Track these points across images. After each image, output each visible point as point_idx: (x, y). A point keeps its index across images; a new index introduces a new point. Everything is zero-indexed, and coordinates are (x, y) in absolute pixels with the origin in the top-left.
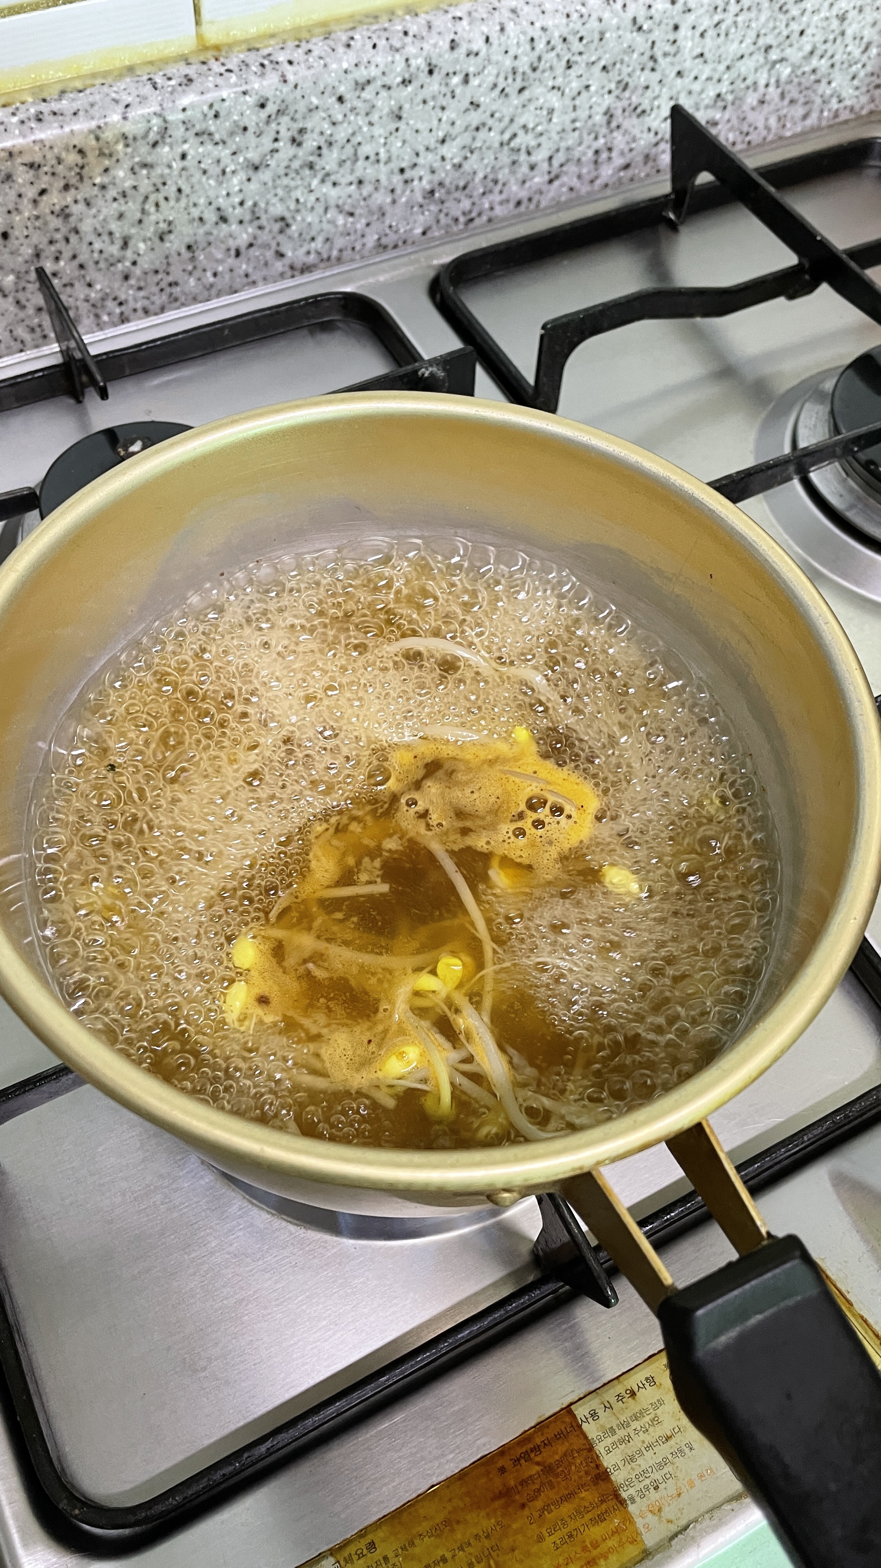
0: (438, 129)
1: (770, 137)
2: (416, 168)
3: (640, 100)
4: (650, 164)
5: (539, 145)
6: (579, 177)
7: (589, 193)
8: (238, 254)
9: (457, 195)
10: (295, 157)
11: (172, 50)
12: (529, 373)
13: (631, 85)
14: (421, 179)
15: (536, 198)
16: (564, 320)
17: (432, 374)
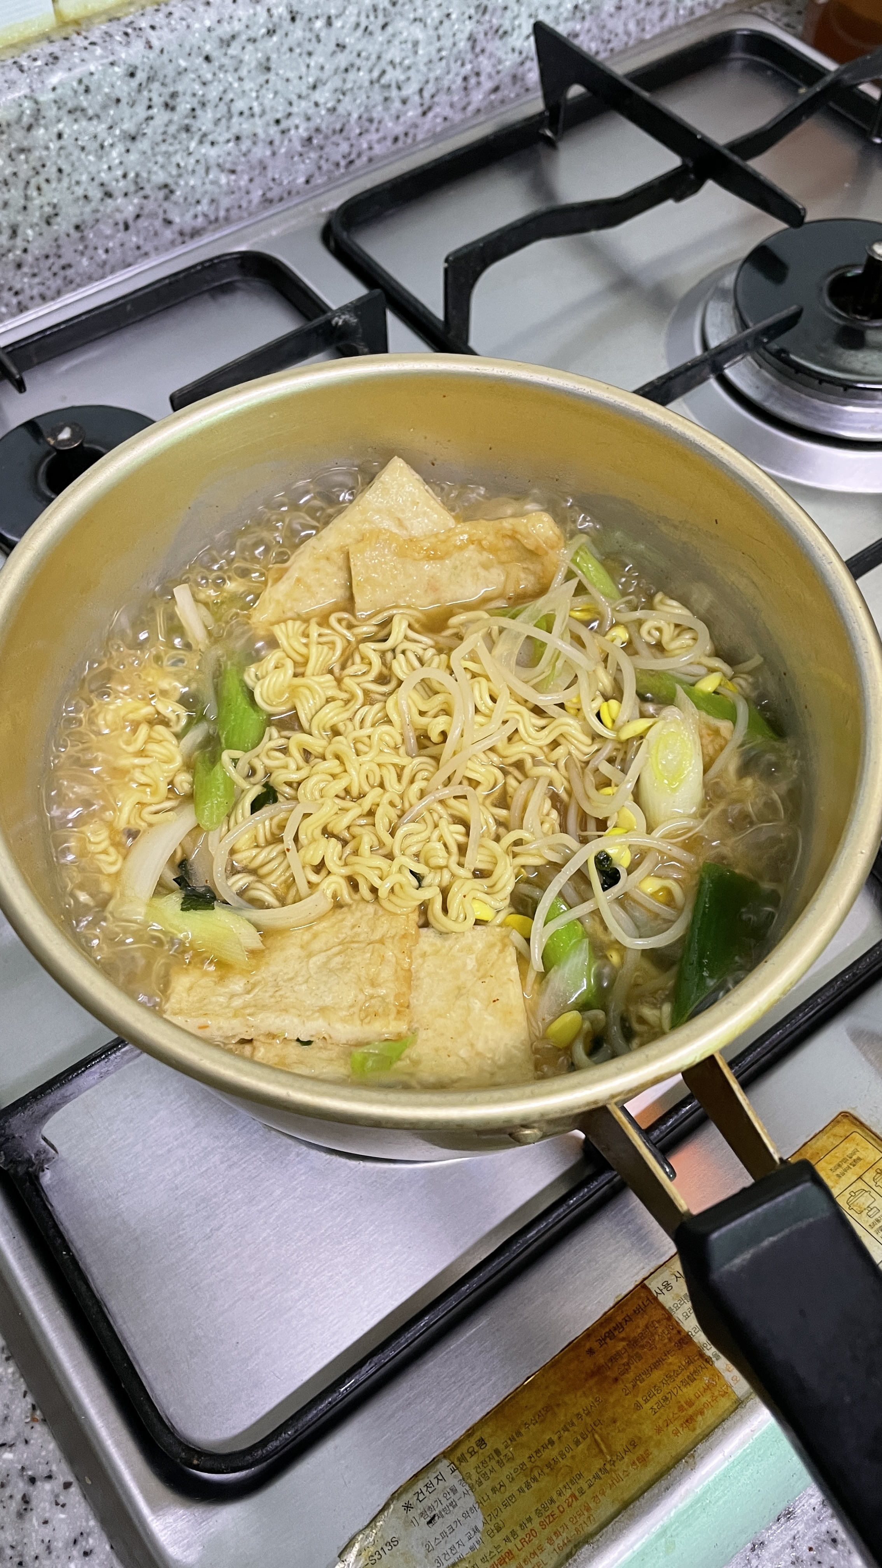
0: (307, 75)
1: (631, 43)
2: (291, 118)
3: (501, 21)
4: (519, 84)
5: (408, 79)
6: (452, 105)
7: (463, 121)
8: (127, 227)
9: (336, 138)
10: (170, 121)
11: (33, 30)
12: (437, 309)
13: (490, 8)
14: (297, 127)
15: (412, 132)
16: (465, 251)
17: (345, 322)
